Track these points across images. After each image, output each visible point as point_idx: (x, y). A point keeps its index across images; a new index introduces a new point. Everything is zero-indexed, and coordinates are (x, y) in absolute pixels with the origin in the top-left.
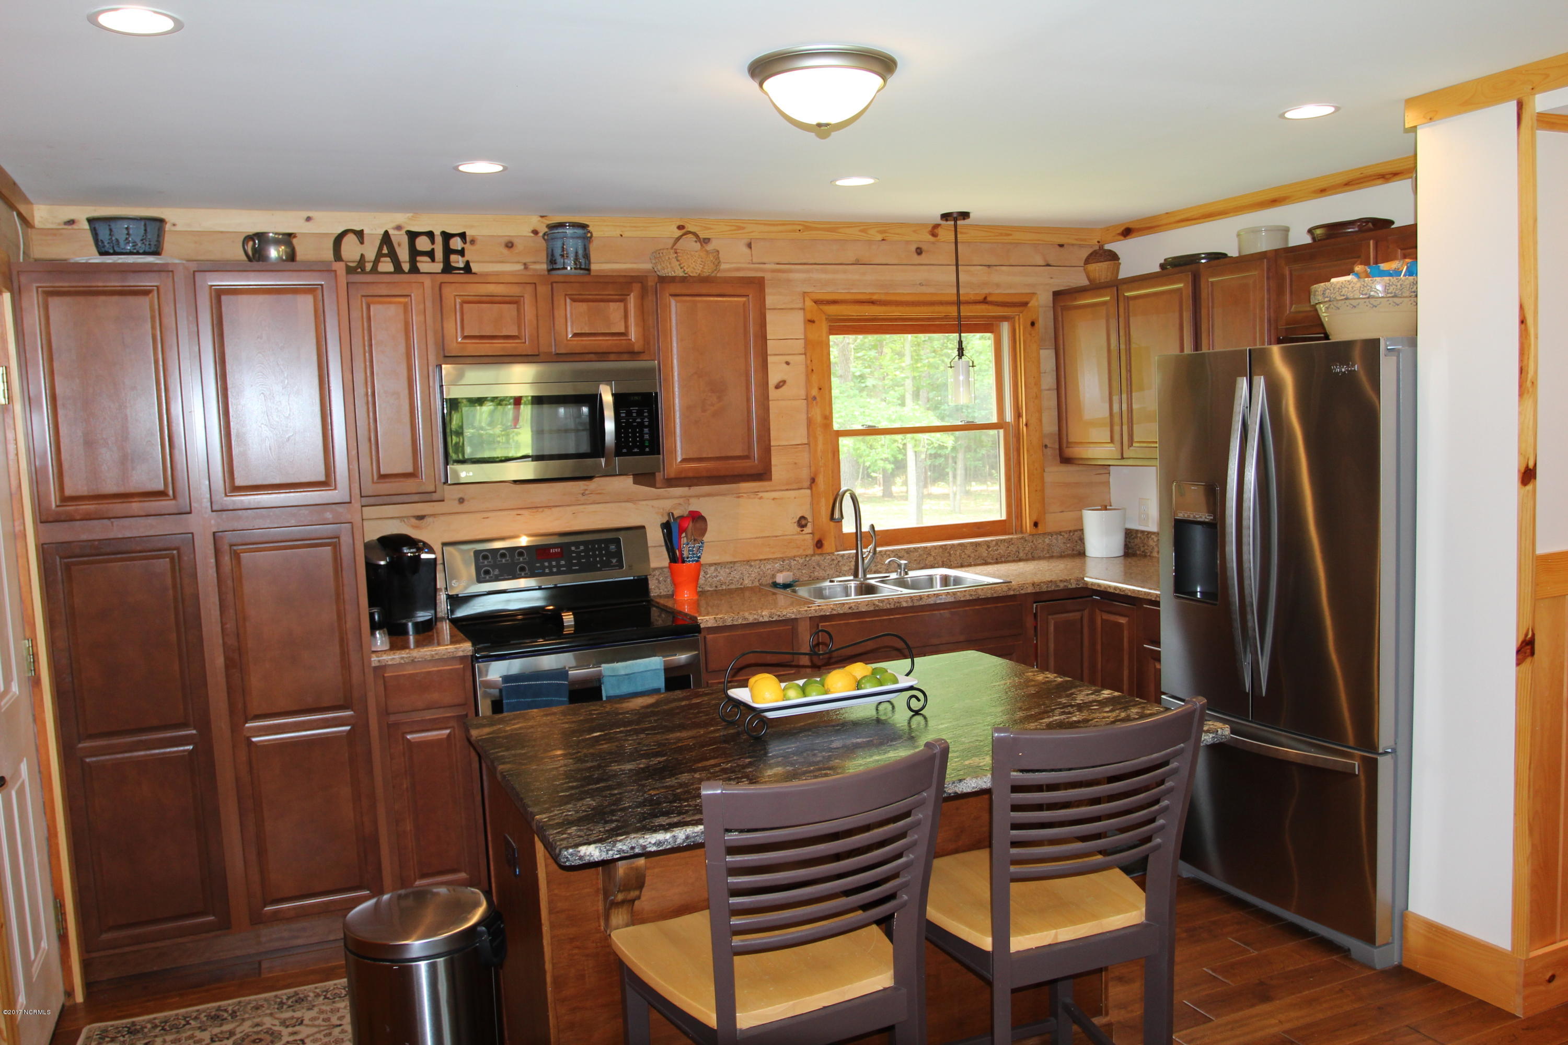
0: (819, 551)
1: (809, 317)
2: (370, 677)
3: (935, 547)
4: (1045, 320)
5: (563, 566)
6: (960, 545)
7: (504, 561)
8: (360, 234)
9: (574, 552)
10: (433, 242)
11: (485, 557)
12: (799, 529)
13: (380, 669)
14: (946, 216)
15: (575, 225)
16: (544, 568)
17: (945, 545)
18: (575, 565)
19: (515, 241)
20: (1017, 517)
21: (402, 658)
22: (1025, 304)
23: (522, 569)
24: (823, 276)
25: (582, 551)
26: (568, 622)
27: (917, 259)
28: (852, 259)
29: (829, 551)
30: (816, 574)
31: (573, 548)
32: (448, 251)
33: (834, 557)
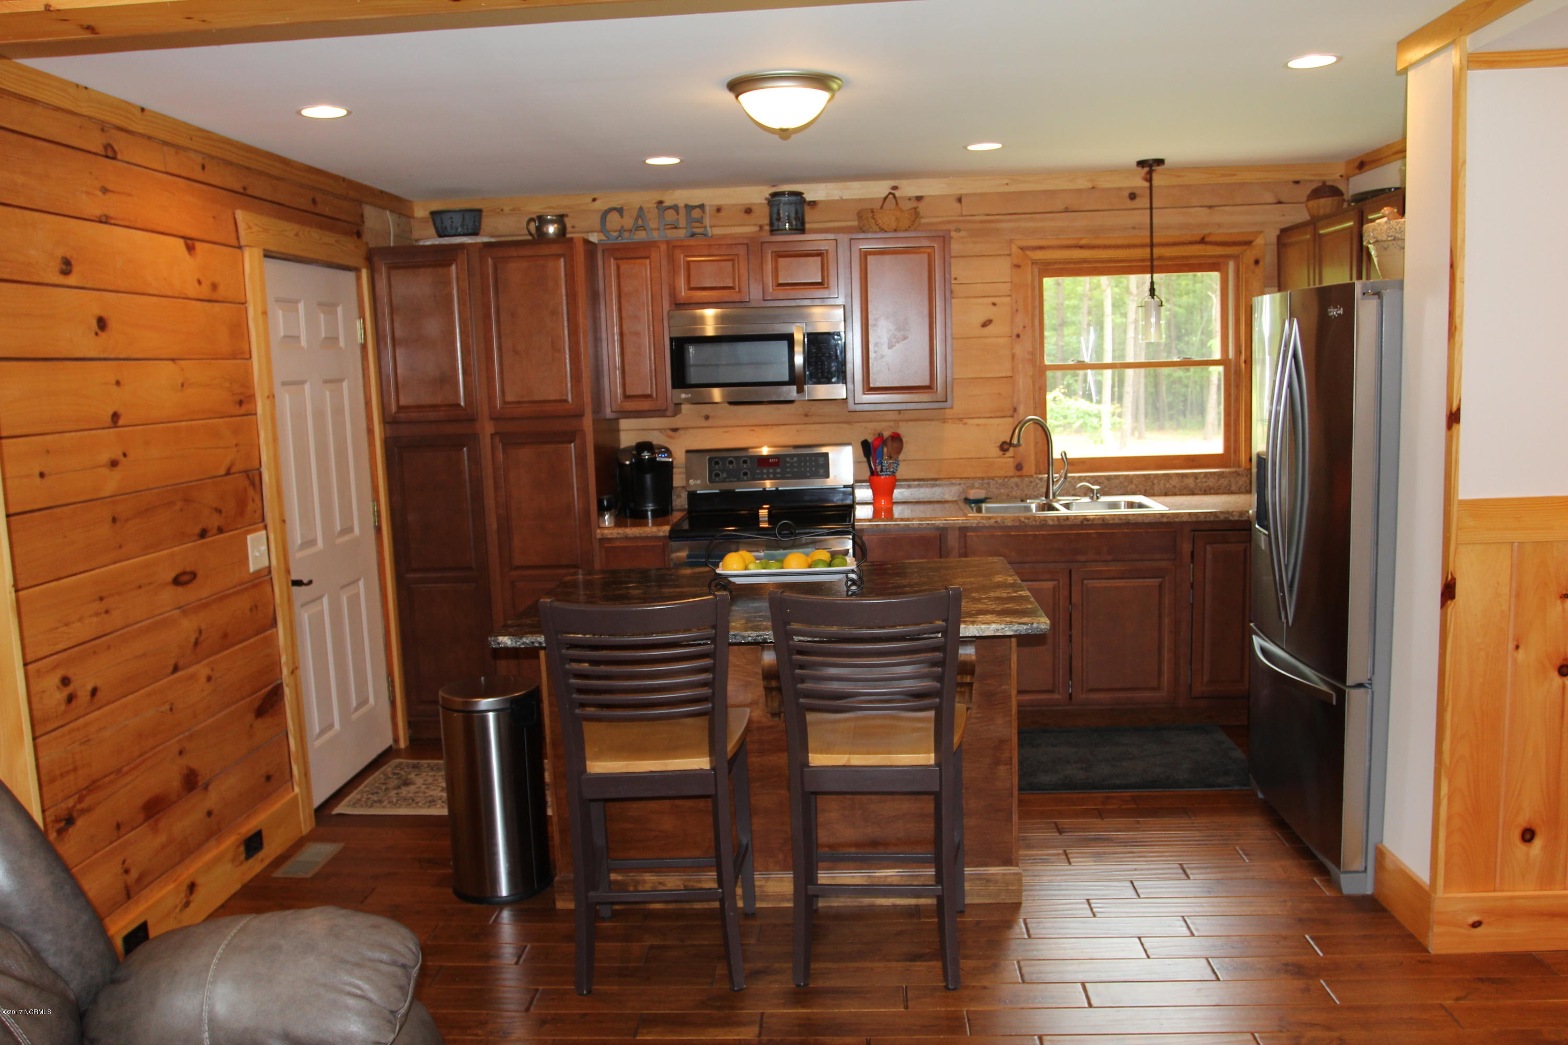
0: (1019, 473)
1: (1015, 262)
2: (596, 546)
3: (1138, 476)
4: (1270, 258)
5: (778, 473)
6: (1164, 475)
7: (731, 466)
8: (620, 211)
9: (788, 462)
10: (678, 214)
11: (717, 463)
12: (1001, 453)
13: (604, 540)
14: (1141, 164)
15: (792, 194)
16: (763, 474)
17: (1149, 475)
18: (788, 473)
19: (753, 208)
20: (1235, 453)
22: (1249, 243)
23: (745, 474)
24: (1032, 224)
25: (796, 462)
26: (763, 517)
27: (1130, 204)
28: (1062, 207)
29: (1029, 474)
30: (1014, 493)
31: (788, 459)
32: (690, 221)
33: (1032, 479)
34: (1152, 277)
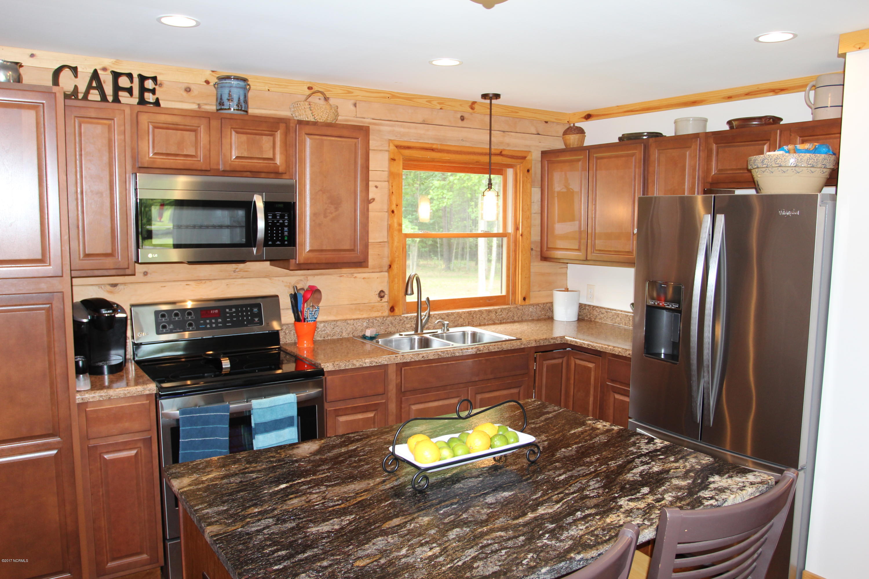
0: (392, 314)
1: (392, 157)
2: (74, 411)
3: (464, 313)
4: (536, 169)
5: (220, 323)
6: (480, 311)
7: (177, 319)
8: (74, 70)
9: (228, 313)
10: (132, 81)
11: (163, 316)
12: (379, 299)
13: (83, 405)
14: (485, 96)
15: (237, 78)
16: (206, 324)
17: (471, 311)
18: (229, 322)
19: (192, 87)
20: (513, 294)
21: (101, 396)
22: (524, 158)
23: (190, 325)
24: (402, 130)
25: (234, 312)
26: (225, 365)
27: (461, 123)
28: (420, 120)
29: (398, 314)
30: (390, 329)
31: (227, 310)
32: (143, 90)
33: (401, 318)
34: (490, 177)
